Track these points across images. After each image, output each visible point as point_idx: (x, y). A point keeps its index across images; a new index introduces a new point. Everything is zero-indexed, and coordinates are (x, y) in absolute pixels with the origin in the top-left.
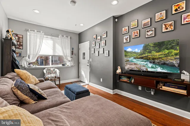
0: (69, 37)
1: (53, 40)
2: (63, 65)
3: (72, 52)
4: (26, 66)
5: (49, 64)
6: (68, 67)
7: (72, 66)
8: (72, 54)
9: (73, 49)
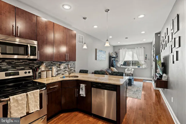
0: (142, 47)
1: (132, 52)
2: (139, 67)
3: (146, 58)
4: (119, 66)
5: (130, 66)
6: (142, 69)
7: (145, 68)
8: (146, 59)
9: (146, 55)
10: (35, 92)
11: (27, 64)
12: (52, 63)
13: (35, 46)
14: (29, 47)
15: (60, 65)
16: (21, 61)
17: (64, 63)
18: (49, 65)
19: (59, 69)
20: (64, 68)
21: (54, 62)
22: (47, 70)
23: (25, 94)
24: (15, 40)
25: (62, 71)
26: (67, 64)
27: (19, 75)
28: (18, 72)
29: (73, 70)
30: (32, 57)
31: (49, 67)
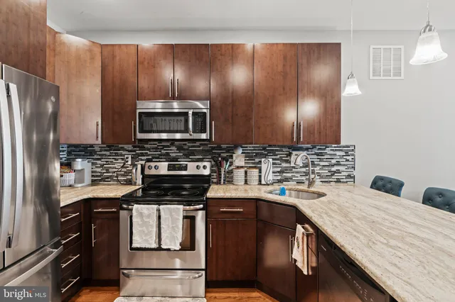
10: (174, 209)
11: (208, 151)
12: (264, 149)
13: (205, 111)
14: (190, 115)
15: (290, 155)
16: (198, 144)
17: (307, 149)
18: (257, 154)
19: (287, 165)
20: (306, 166)
21: (270, 146)
22: (251, 165)
23: (155, 207)
24: (172, 106)
25: (297, 173)
26: (317, 154)
27: (186, 170)
28: (187, 165)
29: (346, 174)
30: (196, 136)
31: (257, 160)
